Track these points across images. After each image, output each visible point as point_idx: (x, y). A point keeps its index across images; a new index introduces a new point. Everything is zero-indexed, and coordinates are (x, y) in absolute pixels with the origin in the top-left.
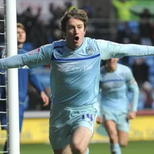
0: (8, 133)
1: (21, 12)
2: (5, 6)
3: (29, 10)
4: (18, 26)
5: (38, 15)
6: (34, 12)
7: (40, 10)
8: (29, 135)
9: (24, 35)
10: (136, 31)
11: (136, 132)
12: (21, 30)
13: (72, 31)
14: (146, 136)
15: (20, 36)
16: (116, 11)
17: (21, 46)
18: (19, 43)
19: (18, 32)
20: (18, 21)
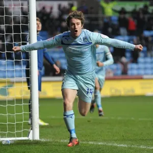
0: (31, 91)
1: (39, 10)
2: (29, 6)
3: (44, 8)
4: (37, 20)
5: (51, 12)
6: (48, 10)
7: (51, 8)
8: (45, 93)
9: (40, 25)
10: (116, 23)
11: (116, 90)
12: (39, 22)
13: (73, 27)
14: (123, 93)
15: (38, 26)
16: (103, 9)
17: (38, 33)
18: (37, 31)
19: (37, 24)
20: (37, 16)
